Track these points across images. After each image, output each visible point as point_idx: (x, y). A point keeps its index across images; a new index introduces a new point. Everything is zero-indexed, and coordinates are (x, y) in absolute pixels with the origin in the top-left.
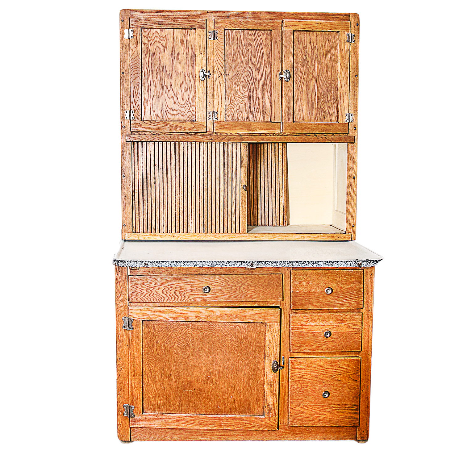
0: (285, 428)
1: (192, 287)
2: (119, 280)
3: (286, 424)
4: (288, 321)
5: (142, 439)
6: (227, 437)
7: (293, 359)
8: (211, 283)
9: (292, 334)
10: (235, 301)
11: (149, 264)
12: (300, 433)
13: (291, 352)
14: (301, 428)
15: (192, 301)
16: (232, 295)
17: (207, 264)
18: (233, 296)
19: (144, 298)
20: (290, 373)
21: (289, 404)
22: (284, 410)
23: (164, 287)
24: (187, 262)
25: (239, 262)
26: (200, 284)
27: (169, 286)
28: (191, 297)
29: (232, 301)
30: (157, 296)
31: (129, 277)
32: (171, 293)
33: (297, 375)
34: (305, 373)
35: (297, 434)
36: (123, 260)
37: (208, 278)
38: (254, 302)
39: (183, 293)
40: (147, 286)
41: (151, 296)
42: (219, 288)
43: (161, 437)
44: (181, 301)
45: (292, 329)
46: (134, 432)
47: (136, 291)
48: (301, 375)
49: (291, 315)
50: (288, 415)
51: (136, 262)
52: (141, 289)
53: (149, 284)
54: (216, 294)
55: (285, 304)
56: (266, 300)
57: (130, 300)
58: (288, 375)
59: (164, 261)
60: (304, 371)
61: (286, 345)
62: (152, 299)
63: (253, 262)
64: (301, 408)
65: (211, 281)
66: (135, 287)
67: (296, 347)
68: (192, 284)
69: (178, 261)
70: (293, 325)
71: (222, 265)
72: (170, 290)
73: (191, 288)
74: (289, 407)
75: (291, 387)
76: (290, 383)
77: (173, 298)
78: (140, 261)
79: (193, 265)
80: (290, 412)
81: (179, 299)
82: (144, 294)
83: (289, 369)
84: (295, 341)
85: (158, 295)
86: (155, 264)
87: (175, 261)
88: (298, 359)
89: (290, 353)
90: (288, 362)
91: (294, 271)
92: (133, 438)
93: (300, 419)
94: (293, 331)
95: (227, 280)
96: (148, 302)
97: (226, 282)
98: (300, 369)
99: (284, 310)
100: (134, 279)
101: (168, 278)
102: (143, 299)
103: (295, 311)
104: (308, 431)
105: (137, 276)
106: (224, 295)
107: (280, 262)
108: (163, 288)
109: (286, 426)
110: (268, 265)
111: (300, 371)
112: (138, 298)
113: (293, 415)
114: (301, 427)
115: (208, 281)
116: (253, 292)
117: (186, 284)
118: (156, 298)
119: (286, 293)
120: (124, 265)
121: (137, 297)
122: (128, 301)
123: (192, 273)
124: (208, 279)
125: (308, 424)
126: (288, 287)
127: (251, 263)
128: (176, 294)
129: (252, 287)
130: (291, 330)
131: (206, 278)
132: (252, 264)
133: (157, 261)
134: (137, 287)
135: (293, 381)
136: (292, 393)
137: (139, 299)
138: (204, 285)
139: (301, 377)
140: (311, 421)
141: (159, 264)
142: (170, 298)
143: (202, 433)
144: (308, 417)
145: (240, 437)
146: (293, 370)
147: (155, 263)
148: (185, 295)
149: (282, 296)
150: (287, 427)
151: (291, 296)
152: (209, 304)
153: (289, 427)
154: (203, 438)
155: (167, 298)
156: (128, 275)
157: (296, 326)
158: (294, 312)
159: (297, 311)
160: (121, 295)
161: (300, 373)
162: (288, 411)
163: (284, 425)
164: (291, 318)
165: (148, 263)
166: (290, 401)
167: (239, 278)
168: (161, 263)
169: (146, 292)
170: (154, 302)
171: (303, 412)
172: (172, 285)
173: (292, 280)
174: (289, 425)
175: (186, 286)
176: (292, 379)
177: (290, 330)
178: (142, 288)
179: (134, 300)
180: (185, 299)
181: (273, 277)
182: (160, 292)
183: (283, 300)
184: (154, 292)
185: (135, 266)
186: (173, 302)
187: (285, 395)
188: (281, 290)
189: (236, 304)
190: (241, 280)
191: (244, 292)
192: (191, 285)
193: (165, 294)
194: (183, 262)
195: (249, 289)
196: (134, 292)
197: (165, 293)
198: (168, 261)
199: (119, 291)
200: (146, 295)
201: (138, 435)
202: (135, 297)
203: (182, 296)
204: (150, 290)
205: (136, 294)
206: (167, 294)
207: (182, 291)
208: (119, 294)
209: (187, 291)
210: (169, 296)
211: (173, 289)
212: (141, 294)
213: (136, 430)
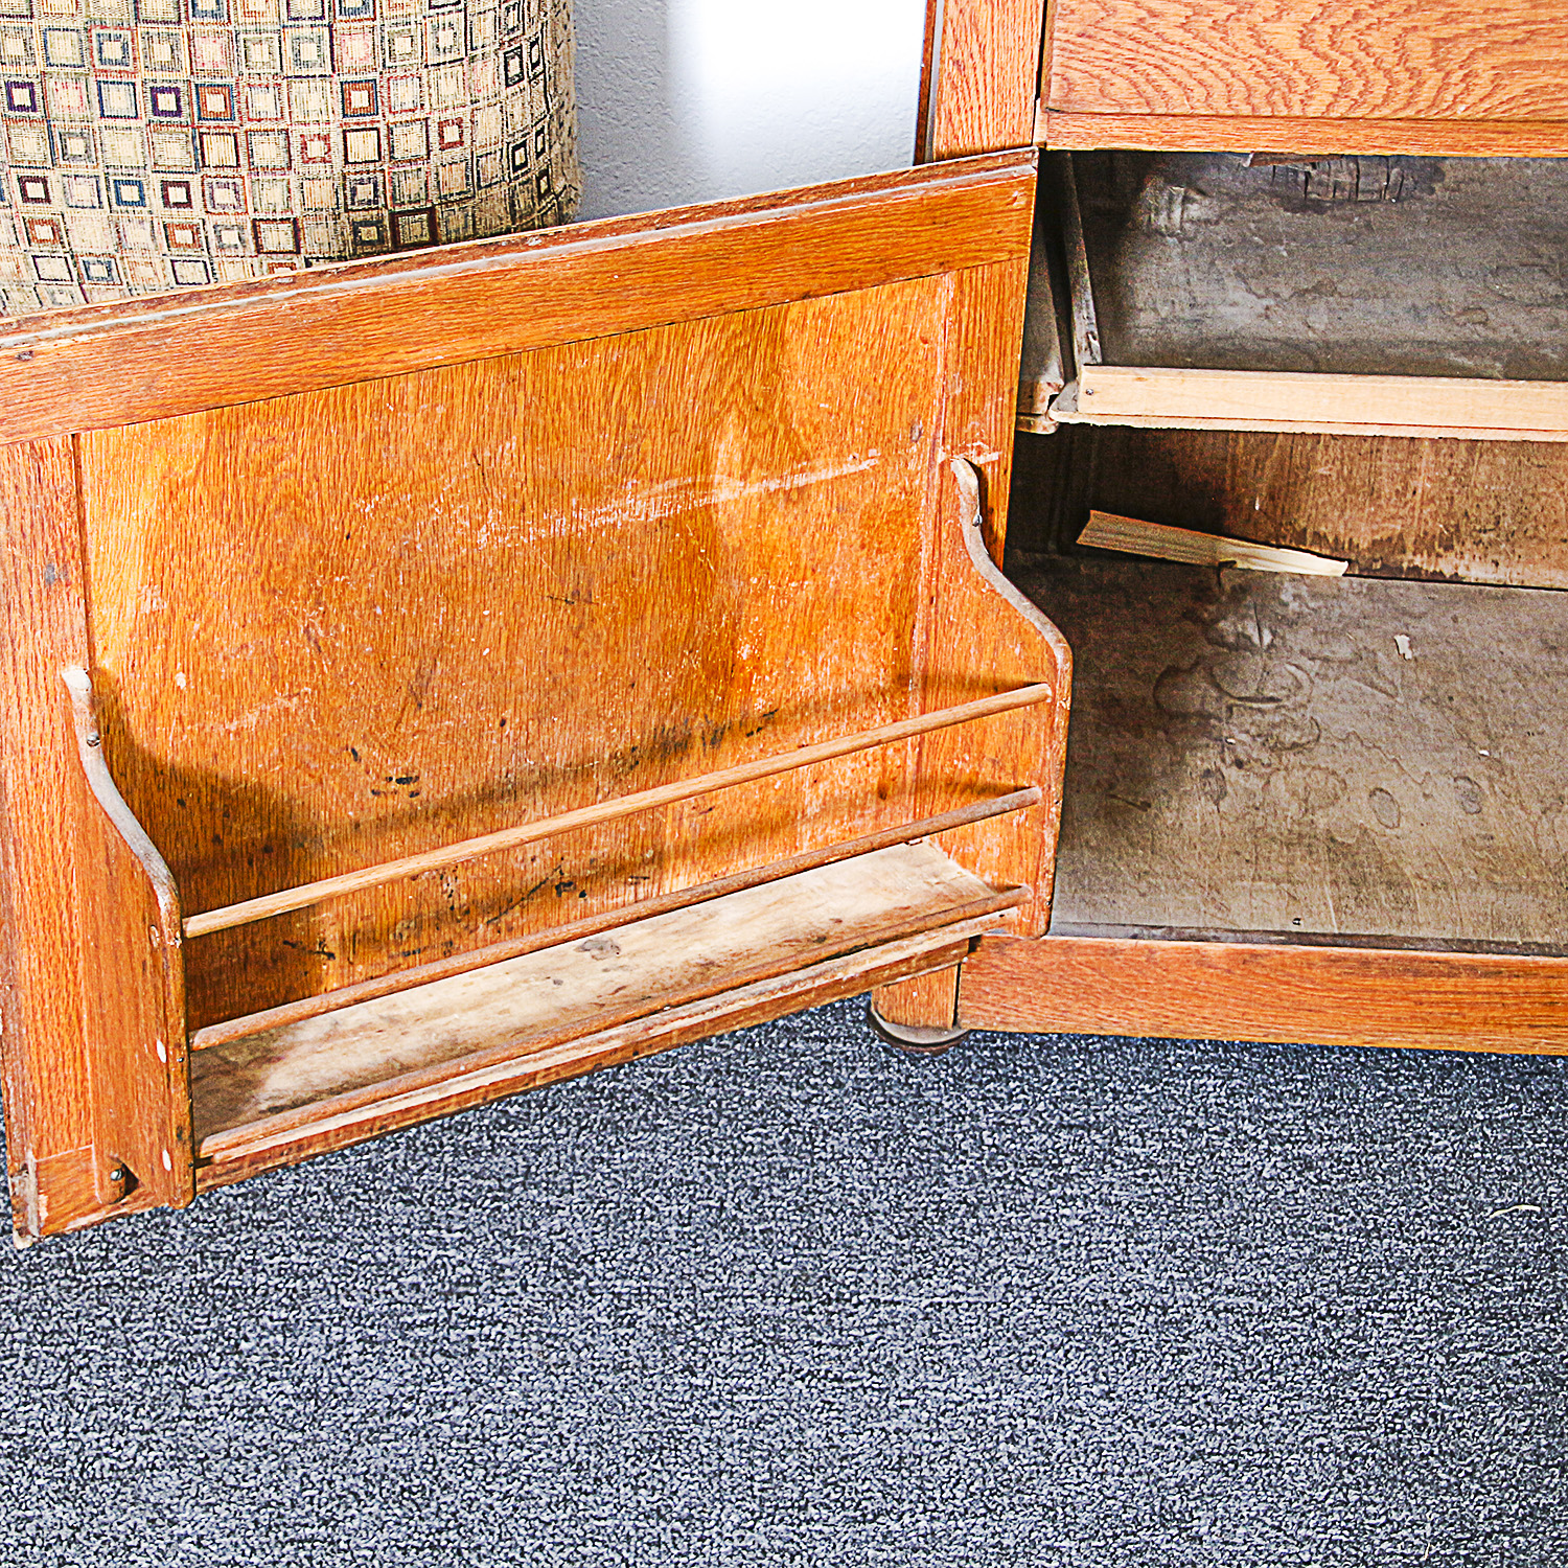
5: (1029, 1019)
15: (1522, 113)
19: (1161, 80)
28: (1516, 87)
30: (1263, 68)
32: (1366, 49)
39: (1464, 49)
41: (1217, 67)
43: (1156, 1015)
44: (1432, 114)
46: (977, 978)
47: (1105, 24)
52: (1143, 14)
57: (1055, 92)
72: (1362, 24)
73: (1530, 15)
77: (1380, 91)
81: (1427, 93)
82: (1167, 47)
85: (1270, 58)
92: (971, 1012)
96: (1186, 110)
102: (1149, 90)
112: (1117, 80)
118: (1252, 80)
121: (1106, 75)
122: (1037, 97)
128: (1403, 59)
137: (1121, 89)
142: (1359, 84)
143: (1431, 1004)
148: (1475, 67)
154: (1438, 1037)
155: (1332, 84)
160: (988, 54)
169: (1179, 35)
170: (1229, 112)
179: (1086, 92)
180: (1470, 100)
182: (1284, 35)
186: (1377, 114)
193: (1325, 57)
196: (1091, 31)
197: (1324, 47)
199: (976, 25)
200: (1179, 61)
201: (1009, 995)
202: (1096, 72)
203: (1448, 74)
204: (1209, 21)
205: (1104, 46)
206: (1334, 55)
207: (1457, 36)
208: (975, 48)
209: (1496, 35)
210: (1351, 74)
211: (1392, 14)
212: (1143, 49)
213: (996, 967)
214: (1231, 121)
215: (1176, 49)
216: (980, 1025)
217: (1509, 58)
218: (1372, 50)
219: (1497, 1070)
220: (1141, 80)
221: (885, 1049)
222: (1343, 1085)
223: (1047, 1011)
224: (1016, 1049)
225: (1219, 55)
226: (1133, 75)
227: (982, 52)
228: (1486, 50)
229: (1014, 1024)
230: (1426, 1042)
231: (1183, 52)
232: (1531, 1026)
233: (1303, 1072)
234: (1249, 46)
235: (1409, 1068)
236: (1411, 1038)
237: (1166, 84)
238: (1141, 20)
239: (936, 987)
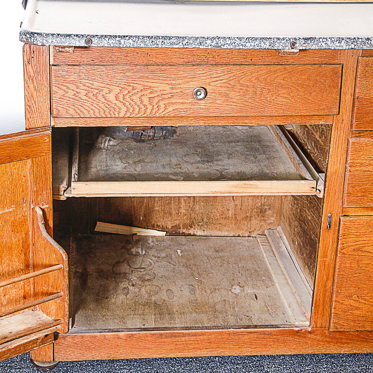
0: (323, 335)
1: (172, 89)
2: (32, 74)
3: (325, 327)
4: (344, 152)
5: (74, 357)
6: (223, 351)
7: (348, 218)
8: (208, 81)
9: (350, 175)
10: (252, 115)
11: (95, 41)
12: (349, 342)
13: (345, 206)
14: (350, 334)
15: (173, 115)
16: (247, 104)
17: (209, 42)
18: (248, 106)
19: (82, 109)
20: (339, 243)
21: (334, 296)
22: (323, 305)
23: (121, 88)
24: (170, 38)
25: (270, 38)
26: (188, 82)
27: (129, 86)
28: (170, 109)
29: (245, 115)
30: (107, 105)
31: (53, 67)
32: (132, 100)
33: (352, 246)
34: (366, 242)
35: (342, 343)
36: (42, 32)
37: (204, 72)
38: (285, 117)
39: (156, 100)
40: (88, 87)
41: (95, 105)
42: (223, 90)
43: (108, 353)
44: (151, 116)
45: (350, 166)
46: (59, 347)
47: (66, 95)
48: (358, 246)
49: (351, 141)
50: (331, 313)
51: (70, 35)
52: (75, 93)
53: (91, 82)
54: (218, 102)
55: (341, 120)
56: (308, 114)
57: (55, 112)
58: (335, 246)
59: (124, 36)
60: (365, 239)
61: (337, 194)
62: (97, 111)
63: (295, 39)
64: (354, 302)
65: (209, 77)
66: (65, 88)
67: (355, 198)
68: (173, 82)
69: (152, 37)
70: (353, 159)
71: (236, 44)
72: (131, 94)
73: (171, 91)
74: (334, 299)
75: (340, 265)
76: (338, 260)
77: (137, 110)
78: (77, 35)
79: (181, 44)
80: (335, 308)
81: (149, 111)
82: (82, 101)
83: (338, 236)
84: (353, 187)
85: (108, 103)
86: (106, 42)
87: (146, 37)
88: (356, 218)
89: (343, 208)
90: (338, 224)
91: (364, 58)
92: (58, 356)
93: (351, 319)
94: (353, 169)
95: (240, 75)
96: (89, 116)
97: (237, 79)
98: (357, 236)
99: (339, 133)
100: (62, 73)
101: (129, 70)
102: (79, 111)
103: (359, 133)
104: (363, 338)
105: (69, 67)
106: (232, 104)
107: (347, 40)
108: (117, 90)
109: (325, 331)
110: (324, 45)
111: (357, 239)
112: (70, 109)
113: (340, 313)
114: (352, 333)
115: (202, 78)
116: (285, 98)
117: (161, 83)
118: (105, 108)
119: (347, 99)
120: (44, 41)
121: (67, 108)
122: (51, 114)
123: (174, 61)
124: (203, 74)
125: (363, 326)
126: (350, 89)
127: (292, 40)
128: (142, 102)
129: (284, 88)
130: (349, 168)
131: (200, 72)
132: (293, 44)
133: (110, 36)
134: (68, 88)
135: (344, 255)
136: (341, 276)
137: (72, 111)
138: (195, 85)
139: (358, 249)
140: (369, 321)
141: (115, 42)
142: (132, 109)
143: (180, 345)
144: (364, 315)
145: (244, 349)
146: (345, 238)
147: (107, 39)
148: (159, 104)
149: (338, 106)
150: (327, 332)
151: (353, 106)
152: (203, 120)
153: (330, 332)
154: (182, 354)
155: (125, 109)
156: (50, 65)
157: (357, 161)
158: (357, 135)
159: (362, 134)
160: (37, 104)
161: (357, 243)
162: (331, 306)
163: (322, 329)
164: (350, 147)
165: (93, 40)
166: (335, 290)
167: (260, 73)
168: (118, 39)
169: (85, 98)
170: (100, 116)
171: (357, 308)
172: (135, 85)
173: (360, 75)
174: (331, 330)
175: (162, 87)
176: (344, 254)
177: (346, 168)
178: (78, 90)
179: (63, 113)
180: (160, 112)
181: (325, 70)
182: (111, 97)
183: (339, 114)
184: (100, 97)
185: (67, 44)
186: (137, 116)
187: (327, 279)
188: (338, 95)
189: (253, 121)
190: (265, 76)
191: (268, 99)
192: (172, 84)
193: (122, 102)
194: (161, 37)
195: (280, 92)
196: (62, 97)
197: (122, 100)
198: (131, 36)
199: (33, 96)
200: (86, 104)
201: (68, 351)
202: (65, 107)
203: (153, 106)
204: (92, 94)
205: (66, 101)
206: (124, 102)
207: (154, 97)
208: (33, 102)
209: (164, 96)
210: (129, 106)
211: (138, 92)
212: (76, 101)
213: (64, 343)
214: (101, 119)
215: (84, 101)
216: (61, 360)
217: (168, 102)
218: (134, 100)
219: (201, 362)
220: (76, 109)
221: (37, 370)
222: (160, 369)
223: (79, 355)
224: (73, 366)
225: (96, 102)
226: (74, 108)
227: (35, 104)
228: (162, 100)
229: (70, 359)
230: (180, 355)
231: (87, 102)
232: (206, 349)
233: (150, 366)
234: (103, 100)
235: (178, 363)
236: (175, 354)
237: (83, 110)
238: (75, 94)
239: (47, 350)
